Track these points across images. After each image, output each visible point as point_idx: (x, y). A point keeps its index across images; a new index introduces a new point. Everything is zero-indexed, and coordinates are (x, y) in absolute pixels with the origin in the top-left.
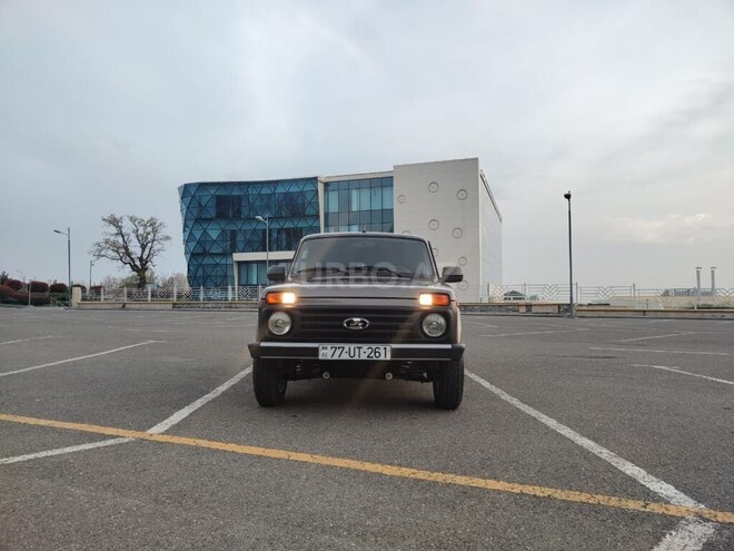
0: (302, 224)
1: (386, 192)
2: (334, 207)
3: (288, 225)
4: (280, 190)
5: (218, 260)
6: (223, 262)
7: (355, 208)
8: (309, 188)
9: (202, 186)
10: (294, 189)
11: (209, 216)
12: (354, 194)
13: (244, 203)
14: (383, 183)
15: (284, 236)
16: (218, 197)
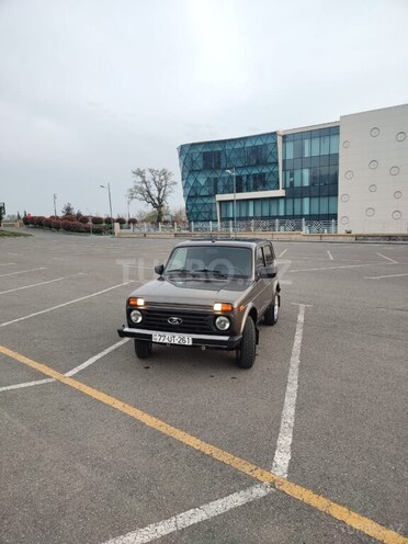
0: (266, 170)
1: (334, 139)
2: (290, 156)
3: (255, 171)
4: (249, 144)
5: (205, 200)
6: (209, 201)
7: (307, 155)
8: (270, 140)
9: (193, 145)
10: (259, 143)
11: (197, 168)
12: (307, 142)
13: (222, 157)
14: (331, 131)
15: (252, 181)
16: (204, 153)
